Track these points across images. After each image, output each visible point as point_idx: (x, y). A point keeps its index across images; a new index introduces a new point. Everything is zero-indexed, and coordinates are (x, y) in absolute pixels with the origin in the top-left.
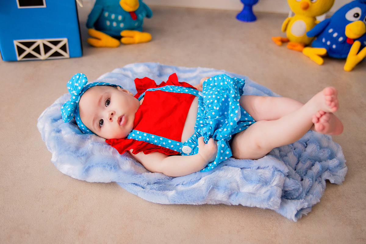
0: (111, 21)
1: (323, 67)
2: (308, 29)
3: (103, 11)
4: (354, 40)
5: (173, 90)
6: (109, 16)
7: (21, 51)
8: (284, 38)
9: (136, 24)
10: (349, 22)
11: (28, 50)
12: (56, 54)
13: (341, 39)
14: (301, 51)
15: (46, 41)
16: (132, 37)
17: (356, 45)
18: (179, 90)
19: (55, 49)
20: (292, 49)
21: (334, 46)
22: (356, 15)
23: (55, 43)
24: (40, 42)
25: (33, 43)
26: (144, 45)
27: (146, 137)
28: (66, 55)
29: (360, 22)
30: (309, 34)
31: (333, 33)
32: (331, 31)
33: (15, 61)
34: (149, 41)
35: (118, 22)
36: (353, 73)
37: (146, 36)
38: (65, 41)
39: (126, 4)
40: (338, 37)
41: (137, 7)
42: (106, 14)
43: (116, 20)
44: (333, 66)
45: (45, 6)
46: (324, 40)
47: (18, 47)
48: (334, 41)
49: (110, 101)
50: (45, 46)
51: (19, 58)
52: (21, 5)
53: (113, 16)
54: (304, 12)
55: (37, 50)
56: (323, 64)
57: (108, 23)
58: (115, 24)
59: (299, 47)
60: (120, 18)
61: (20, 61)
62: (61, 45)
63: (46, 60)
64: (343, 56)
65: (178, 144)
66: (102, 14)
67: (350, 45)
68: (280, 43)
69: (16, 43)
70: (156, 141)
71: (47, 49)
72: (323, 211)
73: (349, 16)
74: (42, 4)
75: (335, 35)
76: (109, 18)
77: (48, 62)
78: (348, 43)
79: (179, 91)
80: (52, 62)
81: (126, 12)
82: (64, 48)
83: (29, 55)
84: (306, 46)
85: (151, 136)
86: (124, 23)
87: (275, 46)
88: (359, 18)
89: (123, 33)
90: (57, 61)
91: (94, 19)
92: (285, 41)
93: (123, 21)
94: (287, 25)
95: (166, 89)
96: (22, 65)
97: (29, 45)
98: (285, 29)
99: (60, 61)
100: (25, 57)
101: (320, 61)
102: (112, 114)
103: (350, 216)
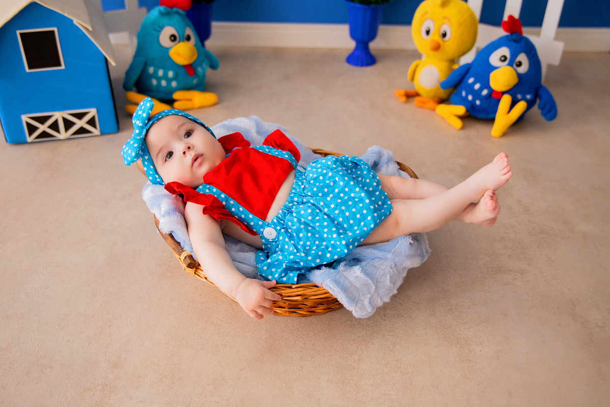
0: (159, 79)
1: (462, 132)
2: (443, 78)
3: (146, 65)
4: (503, 93)
5: (269, 152)
6: (156, 72)
7: (32, 129)
8: (410, 90)
9: (195, 81)
10: (494, 68)
11: (42, 128)
12: (82, 131)
13: (485, 92)
14: (434, 110)
15: (66, 114)
16: (190, 100)
17: (506, 100)
18: (277, 153)
19: (80, 124)
20: (421, 107)
21: (478, 102)
22: (503, 59)
23: (80, 116)
24: (58, 116)
25: (48, 117)
26: (207, 110)
27: (222, 198)
28: (96, 132)
29: (509, 68)
30: (444, 85)
31: (474, 83)
32: (471, 80)
33: (24, 143)
34: (215, 104)
35: (169, 81)
36: (504, 140)
37: (209, 98)
38: (93, 112)
39: (178, 55)
40: (481, 89)
41: (195, 58)
42: (151, 70)
43: (165, 77)
44: (477, 131)
45: (63, 67)
46: (464, 94)
47: (28, 124)
48: (476, 94)
49: (191, 134)
50: (65, 120)
51: (29, 139)
52: (30, 68)
53: (161, 73)
54: (435, 53)
55: (55, 126)
56: (463, 128)
57: (154, 82)
58: (164, 83)
59: (431, 104)
60: (171, 74)
61: (32, 143)
62: (87, 118)
63: (68, 139)
64: (491, 116)
65: (260, 223)
66: (144, 70)
67: (499, 101)
68: (404, 99)
69: (25, 118)
70: (233, 209)
71: (68, 124)
72: (425, 329)
73: (494, 59)
74: (59, 65)
75: (477, 86)
76: (155, 75)
77: (70, 142)
78: (495, 97)
79: (277, 155)
80: (76, 142)
81: (179, 66)
82: (92, 122)
83: (44, 135)
84: (442, 101)
85: (229, 200)
86: (177, 82)
87: (398, 103)
88: (507, 62)
89: (176, 96)
90: (84, 140)
91: (134, 78)
92: (411, 96)
93: (176, 77)
94: (414, 72)
95: (260, 148)
96: (35, 149)
97: (42, 120)
98: (413, 79)
99: (88, 140)
100: (38, 137)
101: (458, 123)
102: (189, 148)
103: (459, 334)
